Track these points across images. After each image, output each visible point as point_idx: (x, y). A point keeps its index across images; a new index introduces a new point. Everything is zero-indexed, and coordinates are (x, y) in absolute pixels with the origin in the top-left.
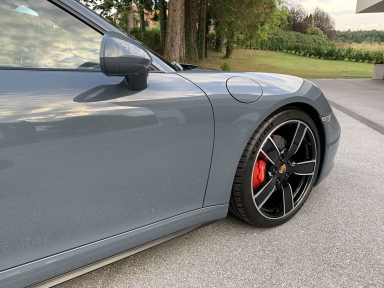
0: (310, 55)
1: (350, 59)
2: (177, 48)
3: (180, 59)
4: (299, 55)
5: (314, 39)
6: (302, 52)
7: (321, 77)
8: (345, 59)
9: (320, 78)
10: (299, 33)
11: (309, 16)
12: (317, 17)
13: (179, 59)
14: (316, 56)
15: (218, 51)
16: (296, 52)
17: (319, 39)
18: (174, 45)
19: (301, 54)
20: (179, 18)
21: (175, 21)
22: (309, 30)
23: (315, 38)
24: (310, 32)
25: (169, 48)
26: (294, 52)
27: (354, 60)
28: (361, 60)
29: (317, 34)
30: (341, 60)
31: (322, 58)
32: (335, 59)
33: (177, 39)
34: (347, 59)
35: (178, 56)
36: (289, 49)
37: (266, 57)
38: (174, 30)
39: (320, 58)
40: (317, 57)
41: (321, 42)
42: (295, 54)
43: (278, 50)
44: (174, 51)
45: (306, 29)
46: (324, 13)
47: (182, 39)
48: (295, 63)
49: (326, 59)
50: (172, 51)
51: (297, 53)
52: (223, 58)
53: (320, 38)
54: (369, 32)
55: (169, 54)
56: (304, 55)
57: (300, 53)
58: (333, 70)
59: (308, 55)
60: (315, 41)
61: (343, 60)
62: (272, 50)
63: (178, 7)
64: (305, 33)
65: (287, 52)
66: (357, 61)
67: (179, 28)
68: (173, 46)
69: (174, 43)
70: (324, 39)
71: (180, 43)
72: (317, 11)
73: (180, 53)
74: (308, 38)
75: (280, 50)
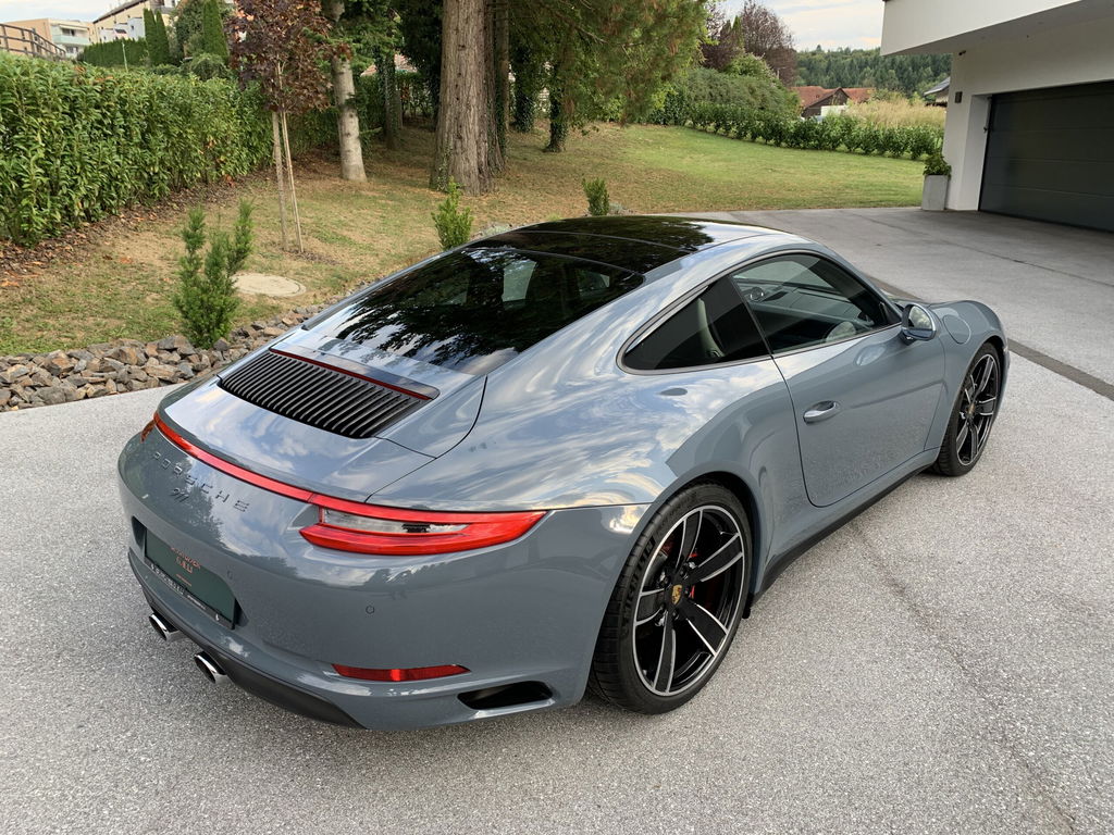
0: (754, 137)
1: (852, 146)
2: (470, 142)
3: (480, 171)
4: (726, 135)
5: (750, 88)
6: (734, 129)
7: (807, 205)
8: (838, 149)
9: (805, 207)
10: (713, 71)
11: (732, 24)
12: (750, 24)
13: (477, 170)
14: (768, 139)
15: (524, 131)
16: (718, 127)
17: (761, 86)
18: (464, 135)
19: (731, 135)
20: (472, 68)
21: (463, 72)
22: (736, 64)
23: (754, 85)
24: (738, 68)
25: (451, 144)
26: (711, 127)
27: (859, 150)
28: (876, 151)
29: (756, 72)
30: (829, 150)
31: (783, 144)
32: (815, 148)
33: (471, 120)
34: (843, 147)
35: (474, 163)
36: (700, 118)
37: (648, 144)
38: (463, 97)
39: (778, 145)
40: (772, 142)
41: (767, 94)
42: (715, 133)
43: (672, 121)
44: (464, 150)
45: (729, 59)
46: (765, 13)
47: (481, 119)
48: (725, 160)
49: (795, 148)
50: (459, 150)
51: (721, 130)
52: (544, 151)
53: (763, 82)
54: (868, 53)
55: (452, 157)
56: (739, 137)
57: (728, 129)
58: (823, 180)
59: (749, 135)
60: (752, 92)
61: (833, 149)
62: (657, 123)
63: (470, 37)
64: (726, 69)
65: (693, 127)
66: (867, 153)
67: (473, 91)
68: (460, 138)
69: (464, 129)
70: (774, 86)
71: (477, 128)
72: (748, 7)
73: (479, 154)
74: (734, 83)
75: (677, 122)
